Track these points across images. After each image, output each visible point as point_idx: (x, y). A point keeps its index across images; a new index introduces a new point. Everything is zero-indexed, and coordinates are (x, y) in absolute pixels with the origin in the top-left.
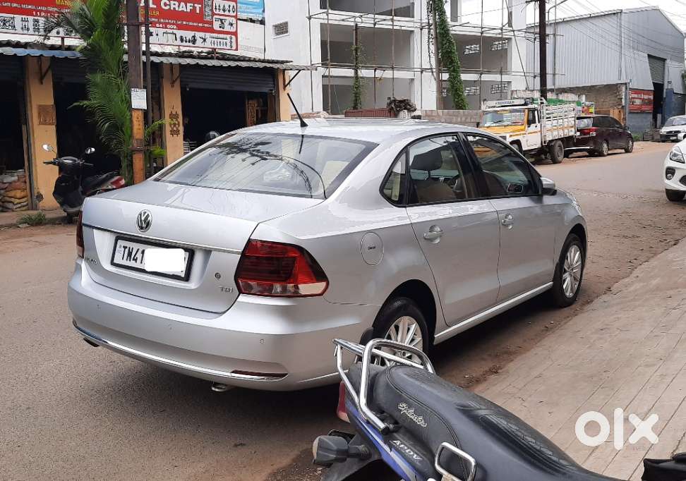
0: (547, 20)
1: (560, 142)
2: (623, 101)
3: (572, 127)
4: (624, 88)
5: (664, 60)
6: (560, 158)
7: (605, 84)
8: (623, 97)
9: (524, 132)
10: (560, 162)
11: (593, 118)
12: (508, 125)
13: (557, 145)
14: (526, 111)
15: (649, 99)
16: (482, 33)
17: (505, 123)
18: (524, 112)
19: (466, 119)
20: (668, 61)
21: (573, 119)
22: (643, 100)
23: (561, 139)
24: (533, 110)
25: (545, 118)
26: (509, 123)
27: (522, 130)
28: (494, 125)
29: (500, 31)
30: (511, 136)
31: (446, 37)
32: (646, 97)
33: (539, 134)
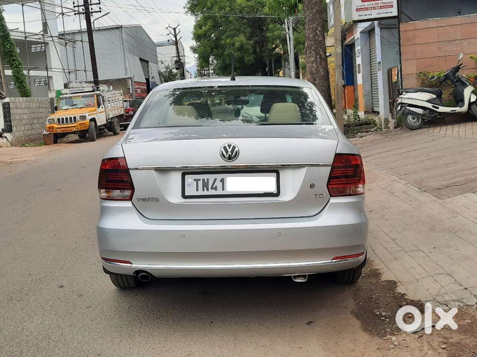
0: (92, 27)
1: (116, 119)
2: (131, 90)
3: (122, 108)
4: (130, 81)
5: (147, 62)
6: (118, 131)
7: (116, 78)
8: (131, 87)
9: (96, 112)
10: (119, 134)
11: (129, 101)
12: (82, 108)
13: (115, 122)
14: (95, 96)
15: (144, 89)
16: (26, 38)
17: (80, 106)
18: (93, 96)
19: (40, 104)
20: (150, 63)
21: (122, 102)
22: (142, 89)
23: (117, 117)
24: (98, 96)
25: (107, 101)
26: (82, 106)
27: (95, 110)
28: (71, 107)
29: (41, 37)
30: (89, 115)
31: (7, 38)
32: (143, 87)
33: (104, 113)
